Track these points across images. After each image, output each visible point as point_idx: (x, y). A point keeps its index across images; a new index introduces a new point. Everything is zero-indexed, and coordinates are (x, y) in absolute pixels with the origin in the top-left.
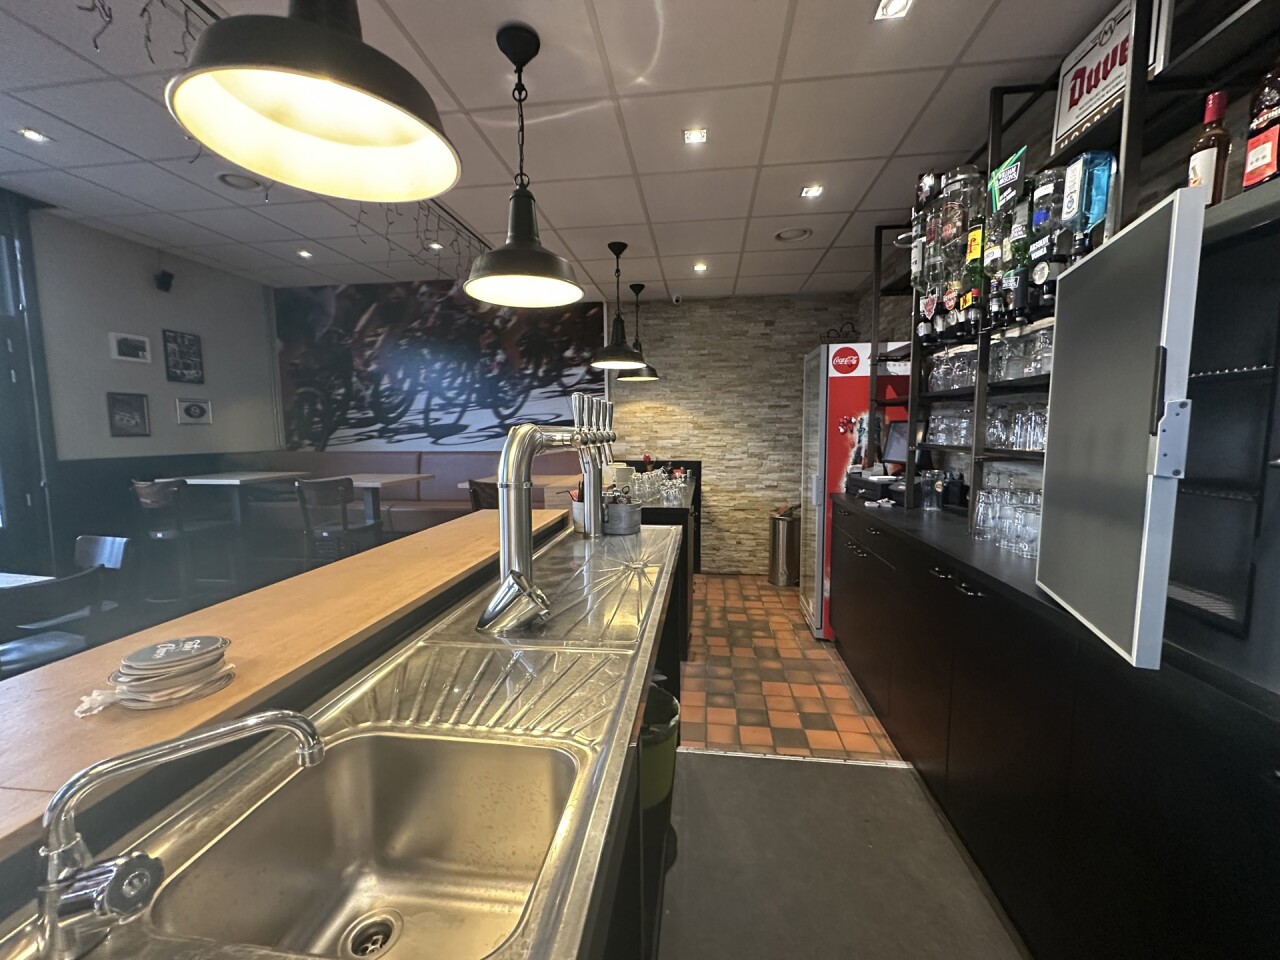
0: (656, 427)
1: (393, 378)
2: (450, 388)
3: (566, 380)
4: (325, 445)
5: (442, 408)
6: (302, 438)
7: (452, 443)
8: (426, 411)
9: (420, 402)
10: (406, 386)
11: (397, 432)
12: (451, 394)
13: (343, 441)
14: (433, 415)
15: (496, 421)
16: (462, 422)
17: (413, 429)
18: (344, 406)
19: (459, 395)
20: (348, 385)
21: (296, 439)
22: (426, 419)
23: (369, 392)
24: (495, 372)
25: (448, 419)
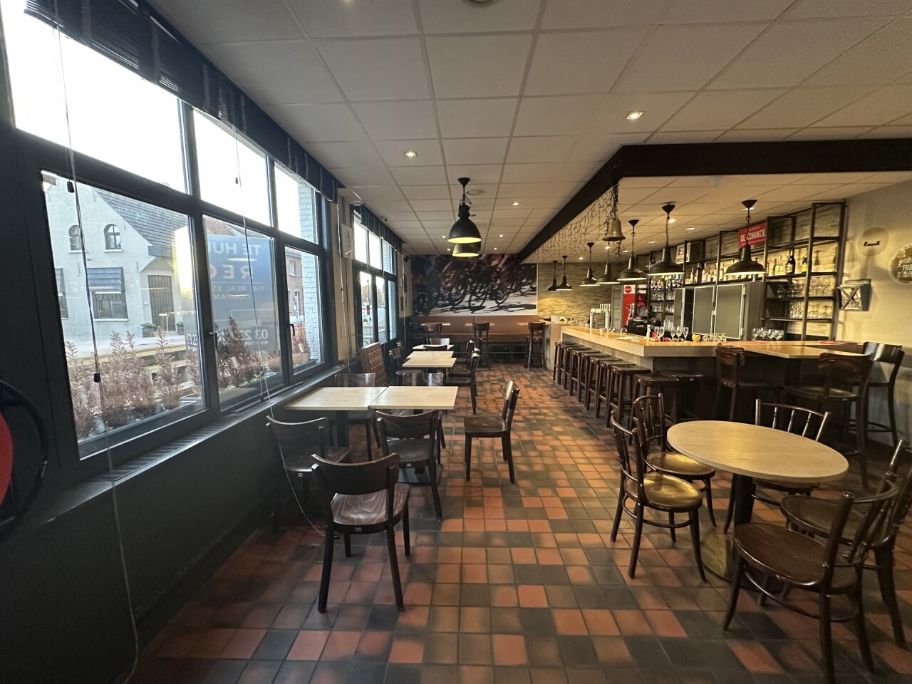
0: (554, 307)
1: (457, 289)
2: (479, 293)
3: (522, 290)
4: (428, 314)
5: (476, 300)
6: (419, 311)
7: (479, 313)
8: (470, 301)
9: (467, 298)
10: (462, 292)
11: (458, 309)
12: (479, 295)
13: (435, 312)
14: (472, 303)
15: (496, 305)
16: (483, 305)
17: (464, 308)
18: (437, 299)
19: (482, 295)
20: (439, 292)
21: (416, 311)
22: (469, 304)
23: (447, 294)
24: (497, 287)
25: (478, 304)
